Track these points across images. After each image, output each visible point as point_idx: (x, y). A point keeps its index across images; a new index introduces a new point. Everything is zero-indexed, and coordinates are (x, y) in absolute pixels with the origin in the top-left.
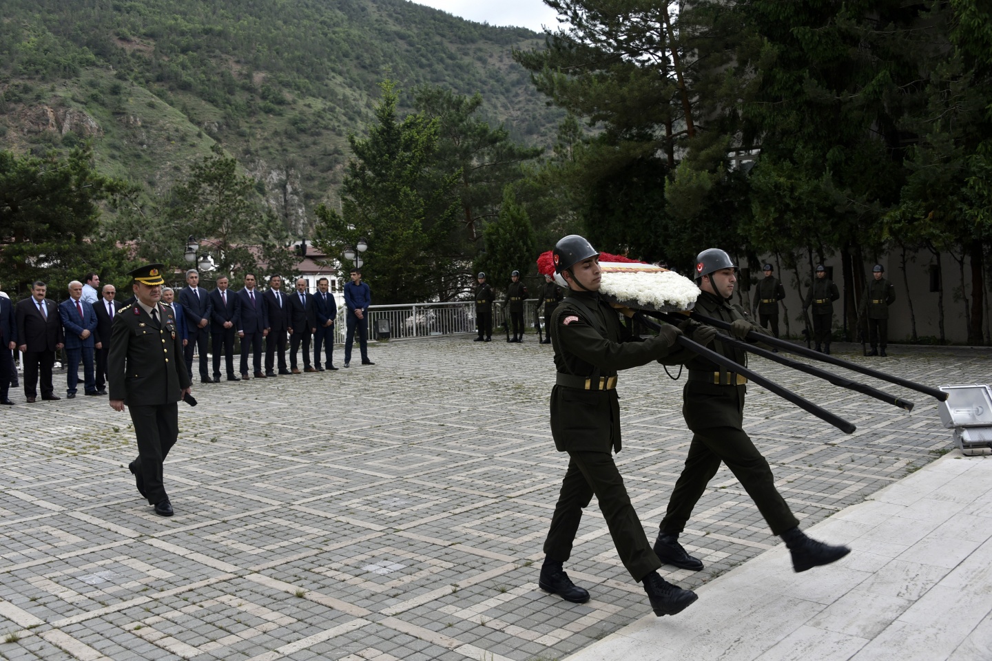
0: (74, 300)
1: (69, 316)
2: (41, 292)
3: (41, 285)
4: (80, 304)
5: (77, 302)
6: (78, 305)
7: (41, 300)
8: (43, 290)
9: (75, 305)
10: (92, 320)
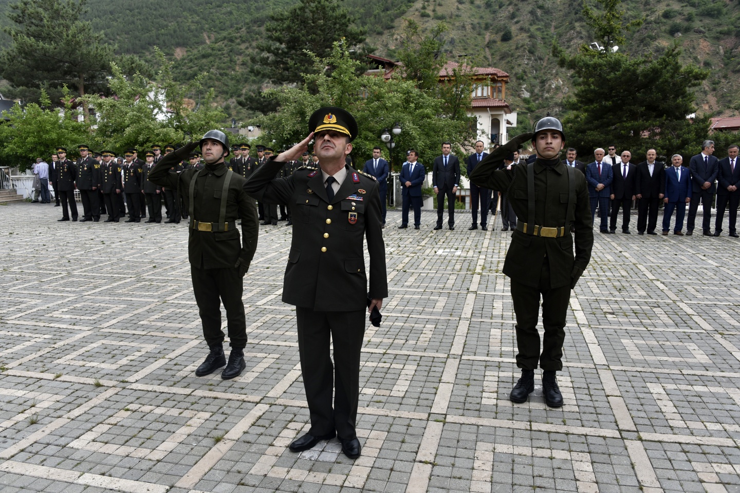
0: (597, 163)
1: (591, 174)
2: (571, 156)
3: (571, 150)
4: (601, 166)
5: (599, 164)
6: (599, 166)
7: (572, 161)
8: (573, 154)
9: (597, 165)
10: (608, 177)
